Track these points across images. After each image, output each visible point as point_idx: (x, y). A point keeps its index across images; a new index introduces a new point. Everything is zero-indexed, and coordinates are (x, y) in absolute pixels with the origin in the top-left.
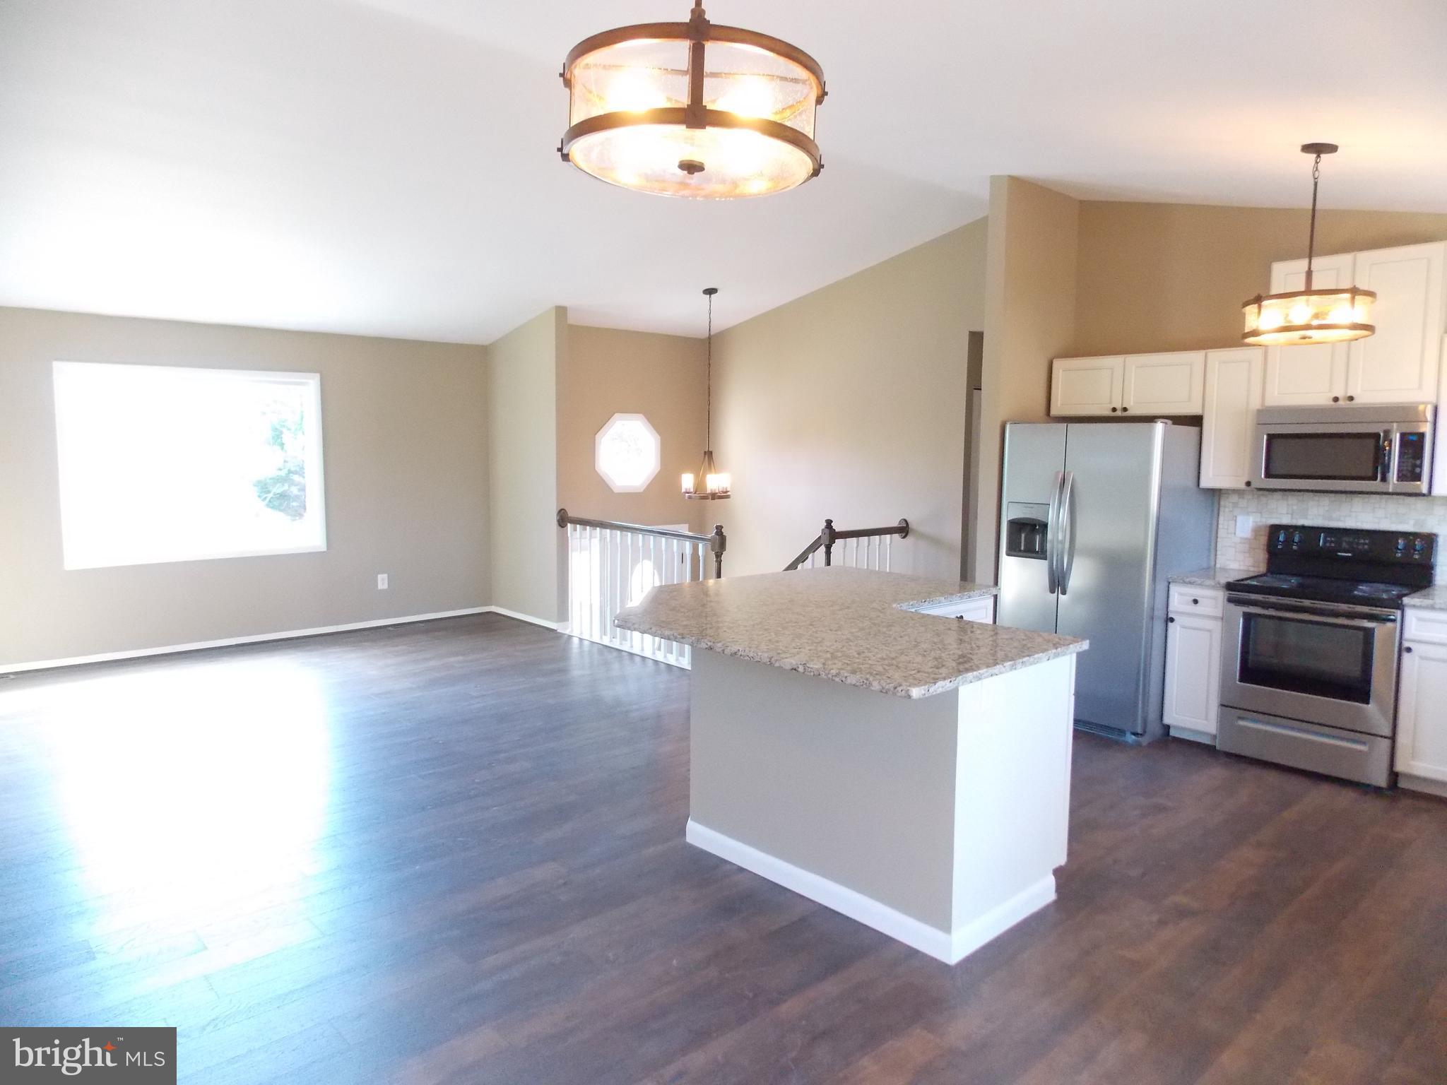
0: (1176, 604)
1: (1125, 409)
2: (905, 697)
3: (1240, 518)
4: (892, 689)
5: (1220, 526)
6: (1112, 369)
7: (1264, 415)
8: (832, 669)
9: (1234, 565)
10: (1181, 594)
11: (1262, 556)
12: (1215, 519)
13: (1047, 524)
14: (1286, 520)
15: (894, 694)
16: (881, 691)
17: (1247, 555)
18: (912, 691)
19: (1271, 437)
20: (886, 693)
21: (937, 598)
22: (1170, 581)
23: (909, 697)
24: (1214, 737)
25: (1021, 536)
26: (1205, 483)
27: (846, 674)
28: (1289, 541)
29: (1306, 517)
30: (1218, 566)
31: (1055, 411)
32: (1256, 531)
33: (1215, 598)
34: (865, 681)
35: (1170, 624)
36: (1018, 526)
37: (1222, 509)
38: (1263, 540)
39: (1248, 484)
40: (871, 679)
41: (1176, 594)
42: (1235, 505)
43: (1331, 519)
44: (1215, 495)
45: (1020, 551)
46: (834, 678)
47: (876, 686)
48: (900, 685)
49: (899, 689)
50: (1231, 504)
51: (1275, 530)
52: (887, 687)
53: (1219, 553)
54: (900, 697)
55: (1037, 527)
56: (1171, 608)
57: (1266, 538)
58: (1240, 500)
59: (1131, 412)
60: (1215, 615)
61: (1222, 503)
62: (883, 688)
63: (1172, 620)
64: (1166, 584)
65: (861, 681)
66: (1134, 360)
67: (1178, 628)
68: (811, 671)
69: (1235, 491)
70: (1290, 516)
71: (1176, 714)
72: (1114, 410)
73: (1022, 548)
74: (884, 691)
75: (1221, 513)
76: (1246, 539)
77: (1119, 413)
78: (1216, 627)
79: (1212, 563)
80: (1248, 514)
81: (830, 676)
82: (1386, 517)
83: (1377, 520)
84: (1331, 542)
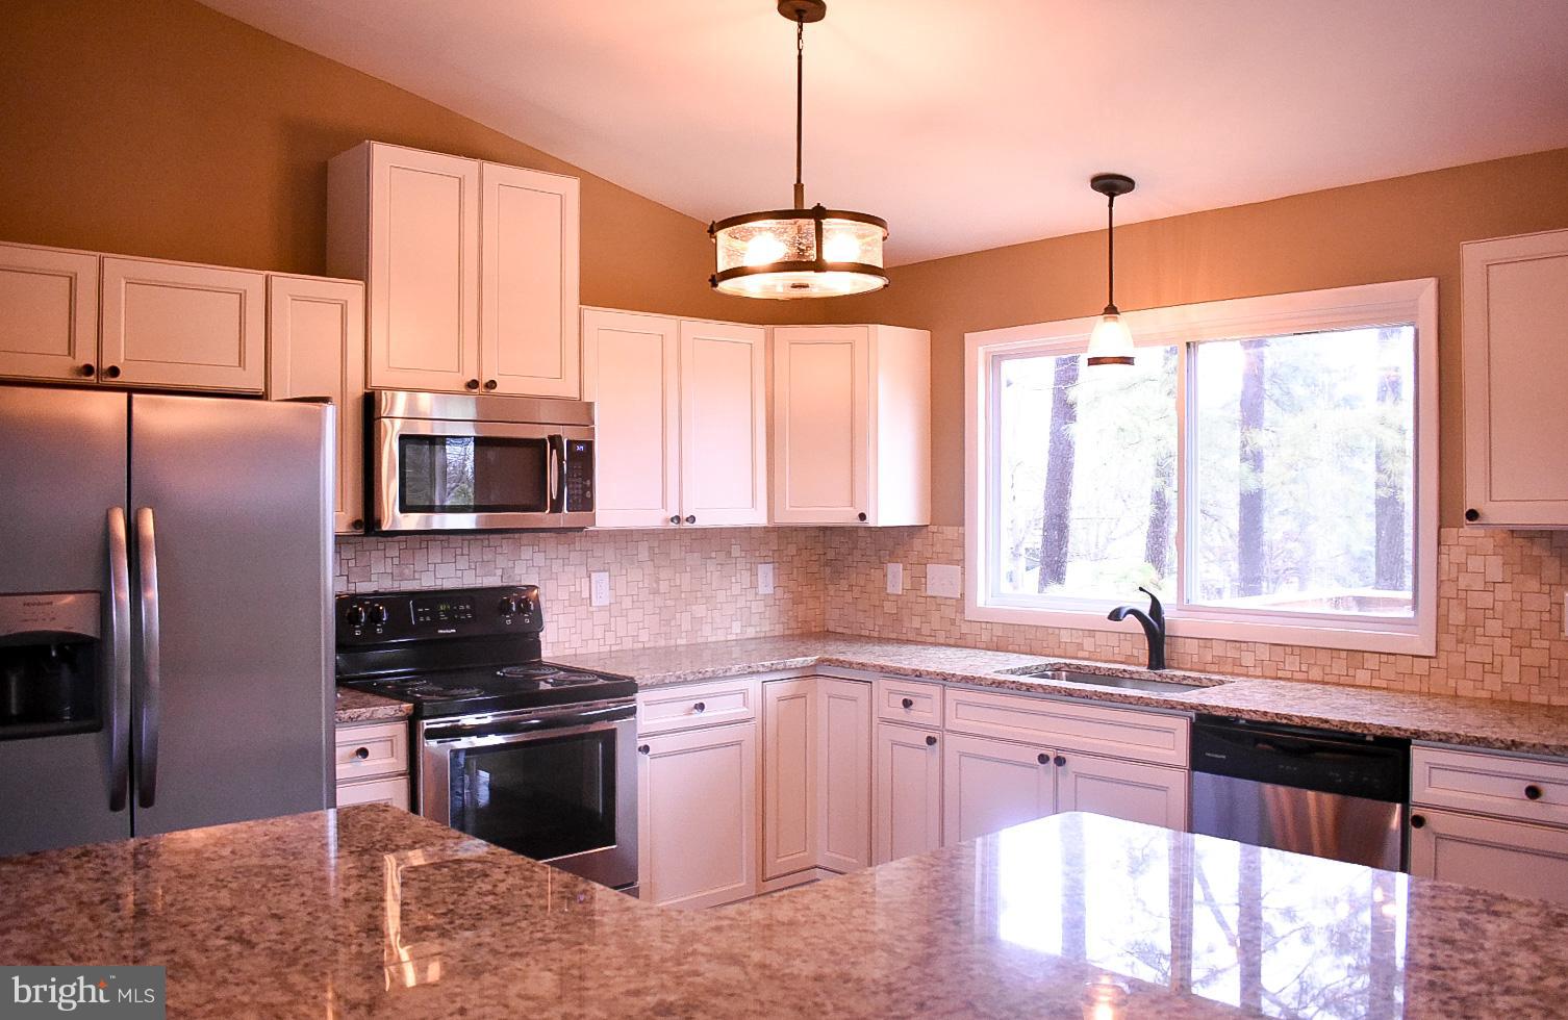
28: (371, 619)
70: (346, 578)
82: (470, 568)
83: (459, 573)
84: (424, 614)
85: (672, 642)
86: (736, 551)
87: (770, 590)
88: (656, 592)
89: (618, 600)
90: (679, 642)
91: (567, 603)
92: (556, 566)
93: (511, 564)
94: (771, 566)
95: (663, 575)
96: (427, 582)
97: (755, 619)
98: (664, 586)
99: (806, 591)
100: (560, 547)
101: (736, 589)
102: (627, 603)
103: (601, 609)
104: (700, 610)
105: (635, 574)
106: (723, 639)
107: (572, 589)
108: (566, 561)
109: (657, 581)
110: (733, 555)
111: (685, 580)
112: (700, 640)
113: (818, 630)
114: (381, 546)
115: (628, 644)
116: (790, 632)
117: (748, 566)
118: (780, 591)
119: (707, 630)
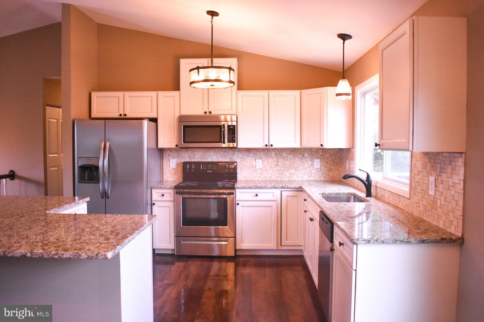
0: (155, 197)
1: (125, 115)
2: (104, 259)
3: (171, 160)
4: (95, 256)
5: (164, 164)
6: (119, 97)
7: (182, 119)
8: (52, 251)
9: (170, 179)
10: (157, 193)
11: (180, 174)
12: (162, 161)
13: (99, 167)
14: (188, 160)
15: (97, 258)
16: (88, 258)
17: (175, 175)
18: (108, 254)
19: (184, 127)
20: (91, 258)
21: (65, 206)
22: (152, 187)
23: (107, 258)
24: (173, 250)
25: (85, 174)
26: (160, 146)
27: (62, 253)
28: (191, 168)
29: (195, 158)
30: (164, 180)
31: (93, 116)
32: (177, 165)
33: (170, 193)
34: (76, 255)
35: (153, 206)
36: (83, 168)
37: (164, 157)
38: (181, 168)
39: (177, 146)
40: (80, 252)
41: (155, 193)
42: (169, 155)
43: (203, 158)
44: (161, 151)
45: (86, 180)
46: (54, 256)
47: (84, 256)
48: (100, 253)
49: (100, 255)
50: (167, 155)
51: (185, 164)
52: (92, 255)
53: (164, 175)
54: (101, 259)
55: (93, 168)
56: (153, 199)
57: (182, 168)
58: (171, 153)
59: (128, 116)
60: (170, 200)
61: (164, 154)
62: (89, 256)
63: (154, 204)
64: (150, 189)
65: (74, 254)
66: (128, 94)
67: (157, 207)
68: (36, 255)
69: (170, 149)
70: (189, 158)
71: (158, 244)
72: (121, 115)
73: (87, 179)
74: (89, 258)
75: (164, 159)
76: (174, 168)
77: (122, 117)
78: (171, 204)
79: (162, 179)
80: (174, 158)
81: (51, 256)
82: (221, 157)
83: (218, 158)
84: (205, 167)
85: (283, 179)
86: (306, 155)
87: (319, 167)
88: (278, 165)
89: (265, 167)
90: (285, 179)
91: (249, 167)
92: (246, 157)
93: (232, 156)
94: (319, 160)
95: (280, 161)
96: (209, 160)
97: (313, 175)
98: (280, 164)
99: (333, 168)
100: (247, 152)
101: (306, 166)
102: (268, 168)
103: (259, 169)
104: (292, 171)
105: (270, 160)
106: (301, 179)
107: (250, 163)
108: (248, 156)
109: (278, 162)
110: (305, 156)
111: (288, 163)
112: (292, 179)
113: (338, 180)
114: (198, 151)
115: (268, 179)
116: (327, 180)
117: (311, 159)
118: (323, 168)
119: (295, 177)
